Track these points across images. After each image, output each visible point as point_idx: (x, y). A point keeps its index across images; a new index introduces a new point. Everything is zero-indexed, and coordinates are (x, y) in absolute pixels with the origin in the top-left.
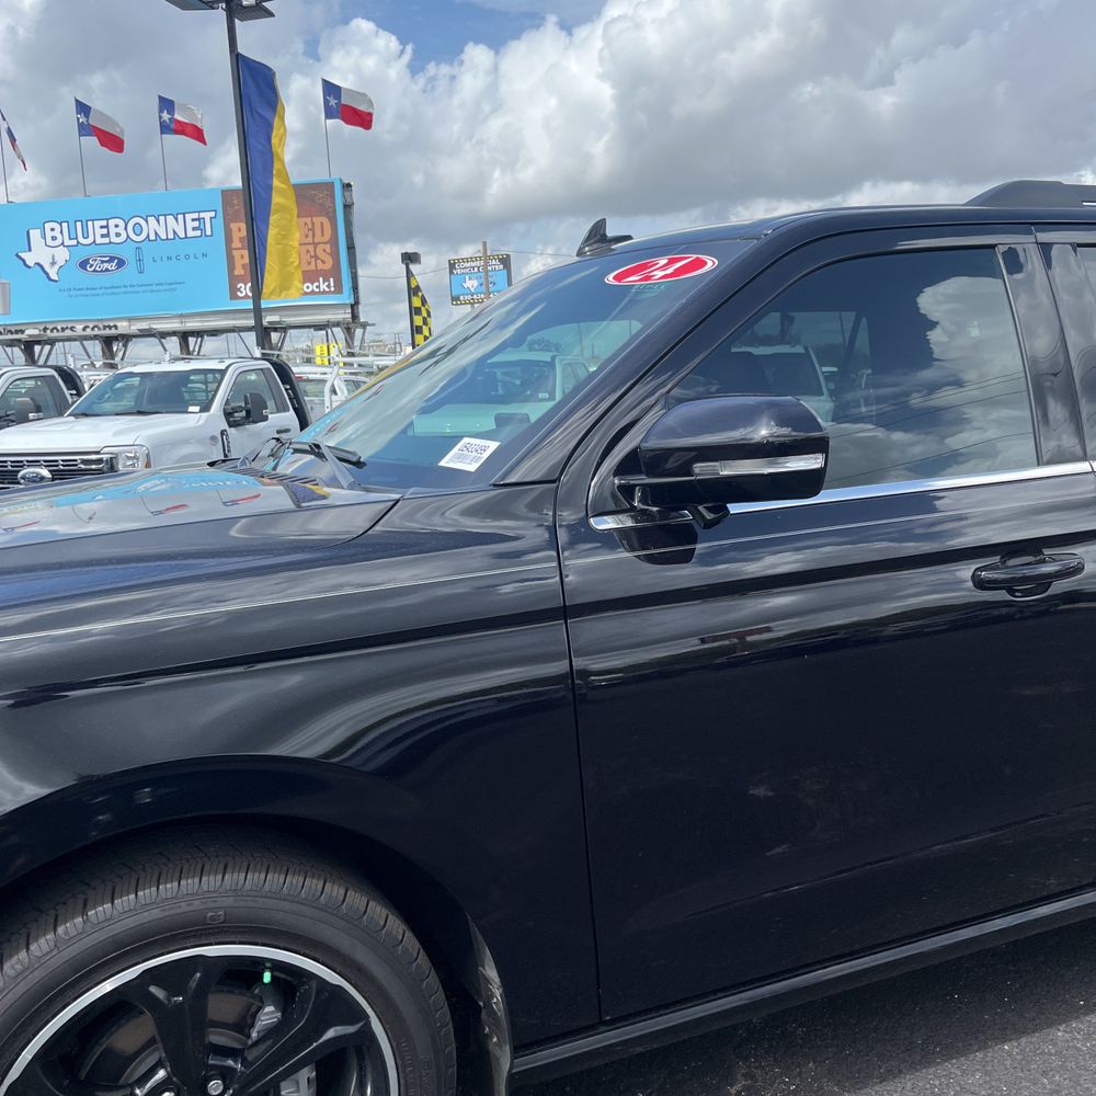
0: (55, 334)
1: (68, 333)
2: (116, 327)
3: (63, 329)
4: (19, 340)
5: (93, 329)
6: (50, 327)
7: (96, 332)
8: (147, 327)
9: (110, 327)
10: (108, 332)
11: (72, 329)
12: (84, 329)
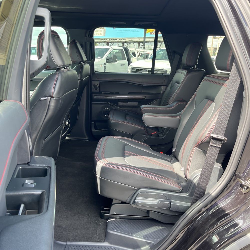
0: (113, 41)
1: (116, 41)
2: (125, 40)
3: (115, 40)
4: (106, 42)
5: (121, 40)
6: (113, 39)
7: (121, 41)
8: (131, 40)
9: (124, 40)
10: (124, 41)
11: (117, 40)
12: (119, 40)
